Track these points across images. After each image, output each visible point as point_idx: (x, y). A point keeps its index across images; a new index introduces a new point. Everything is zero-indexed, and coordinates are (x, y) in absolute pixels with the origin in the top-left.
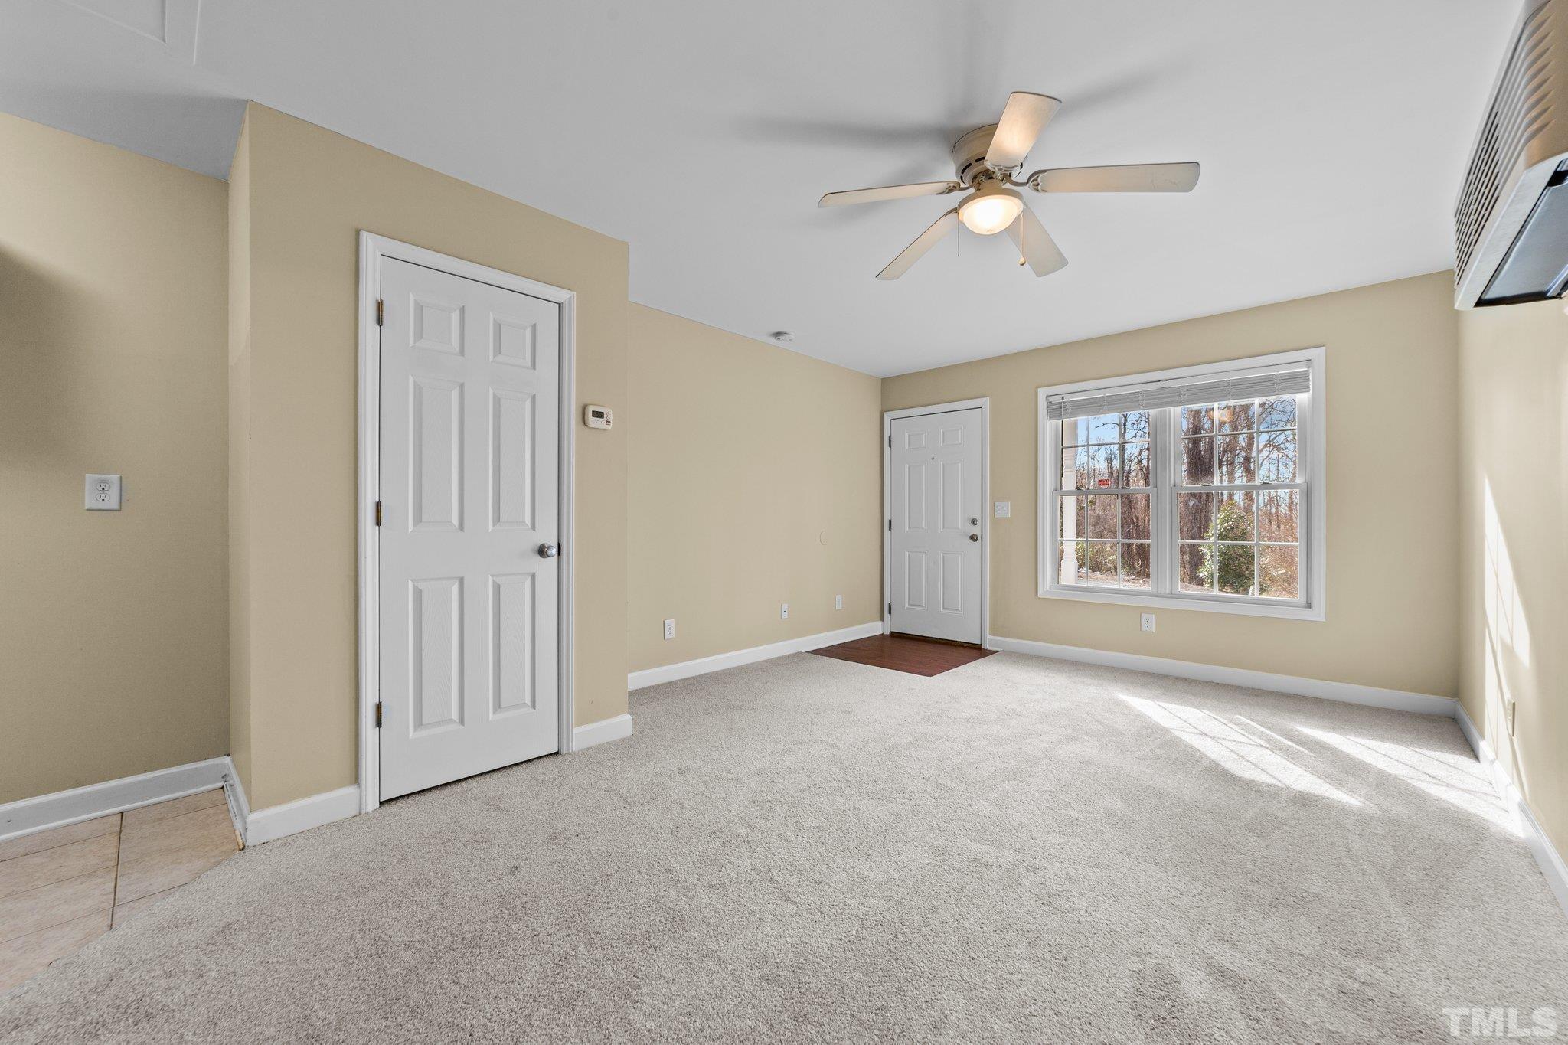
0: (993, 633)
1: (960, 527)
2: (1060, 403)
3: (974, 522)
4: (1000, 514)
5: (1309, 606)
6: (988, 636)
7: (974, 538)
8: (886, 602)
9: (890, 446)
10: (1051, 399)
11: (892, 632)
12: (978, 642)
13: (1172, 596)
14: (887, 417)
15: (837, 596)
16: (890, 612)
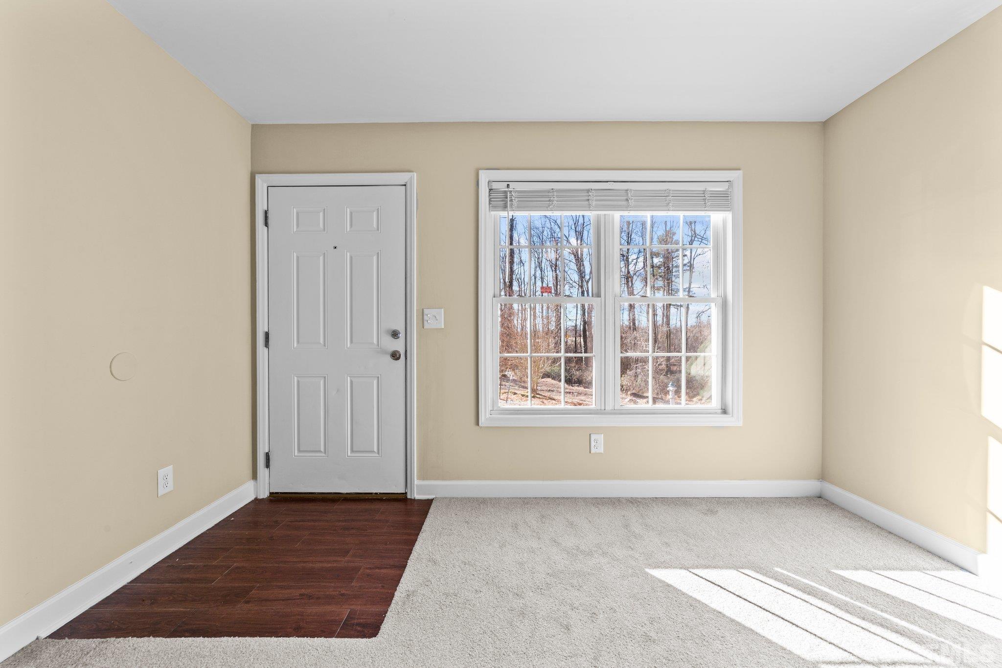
0: (422, 477)
1: (375, 341)
2: (505, 192)
3: (395, 334)
4: (430, 324)
5: (724, 411)
6: (416, 482)
7: (395, 356)
8: (261, 451)
9: (266, 224)
10: (495, 186)
11: (271, 494)
12: (400, 489)
13: (615, 412)
14: (261, 183)
15: (162, 472)
16: (268, 465)
